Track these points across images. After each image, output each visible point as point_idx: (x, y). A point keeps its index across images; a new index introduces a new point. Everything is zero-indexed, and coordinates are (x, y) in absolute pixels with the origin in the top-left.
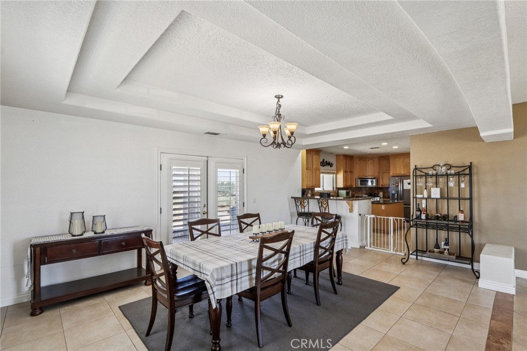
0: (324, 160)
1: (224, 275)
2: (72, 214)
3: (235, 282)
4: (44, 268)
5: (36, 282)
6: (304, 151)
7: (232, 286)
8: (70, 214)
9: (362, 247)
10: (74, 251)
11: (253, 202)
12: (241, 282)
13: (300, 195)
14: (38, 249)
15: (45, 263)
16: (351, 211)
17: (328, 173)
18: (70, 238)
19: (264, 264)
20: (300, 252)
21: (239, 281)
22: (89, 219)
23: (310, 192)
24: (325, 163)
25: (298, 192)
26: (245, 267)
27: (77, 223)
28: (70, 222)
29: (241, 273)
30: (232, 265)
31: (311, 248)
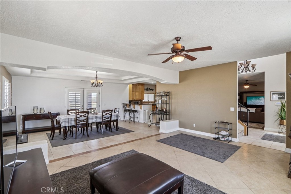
0: (148, 88)
1: (66, 121)
2: (34, 107)
3: (70, 123)
4: (26, 122)
5: (24, 127)
6: (131, 85)
7: (69, 124)
8: (33, 107)
9: (145, 123)
10: (34, 117)
11: (104, 105)
12: (72, 123)
13: (128, 103)
14: (24, 116)
15: (26, 120)
16: (141, 109)
17: (151, 93)
18: (33, 114)
19: (77, 119)
20: (95, 118)
21: (71, 123)
22: (39, 109)
23: (140, 102)
24: (148, 89)
25: (127, 101)
26: (73, 120)
27: (35, 109)
28: (34, 109)
29: (72, 121)
30: (68, 119)
31: (101, 117)
